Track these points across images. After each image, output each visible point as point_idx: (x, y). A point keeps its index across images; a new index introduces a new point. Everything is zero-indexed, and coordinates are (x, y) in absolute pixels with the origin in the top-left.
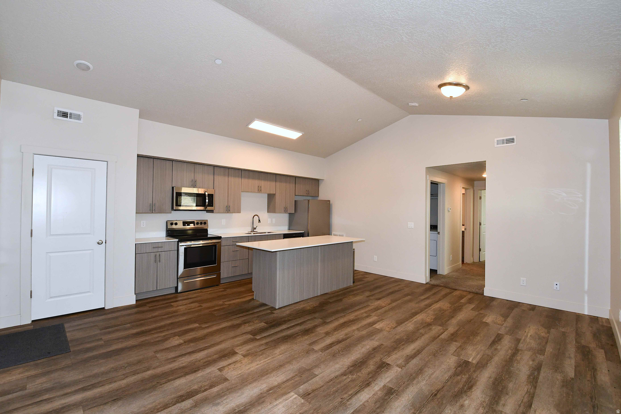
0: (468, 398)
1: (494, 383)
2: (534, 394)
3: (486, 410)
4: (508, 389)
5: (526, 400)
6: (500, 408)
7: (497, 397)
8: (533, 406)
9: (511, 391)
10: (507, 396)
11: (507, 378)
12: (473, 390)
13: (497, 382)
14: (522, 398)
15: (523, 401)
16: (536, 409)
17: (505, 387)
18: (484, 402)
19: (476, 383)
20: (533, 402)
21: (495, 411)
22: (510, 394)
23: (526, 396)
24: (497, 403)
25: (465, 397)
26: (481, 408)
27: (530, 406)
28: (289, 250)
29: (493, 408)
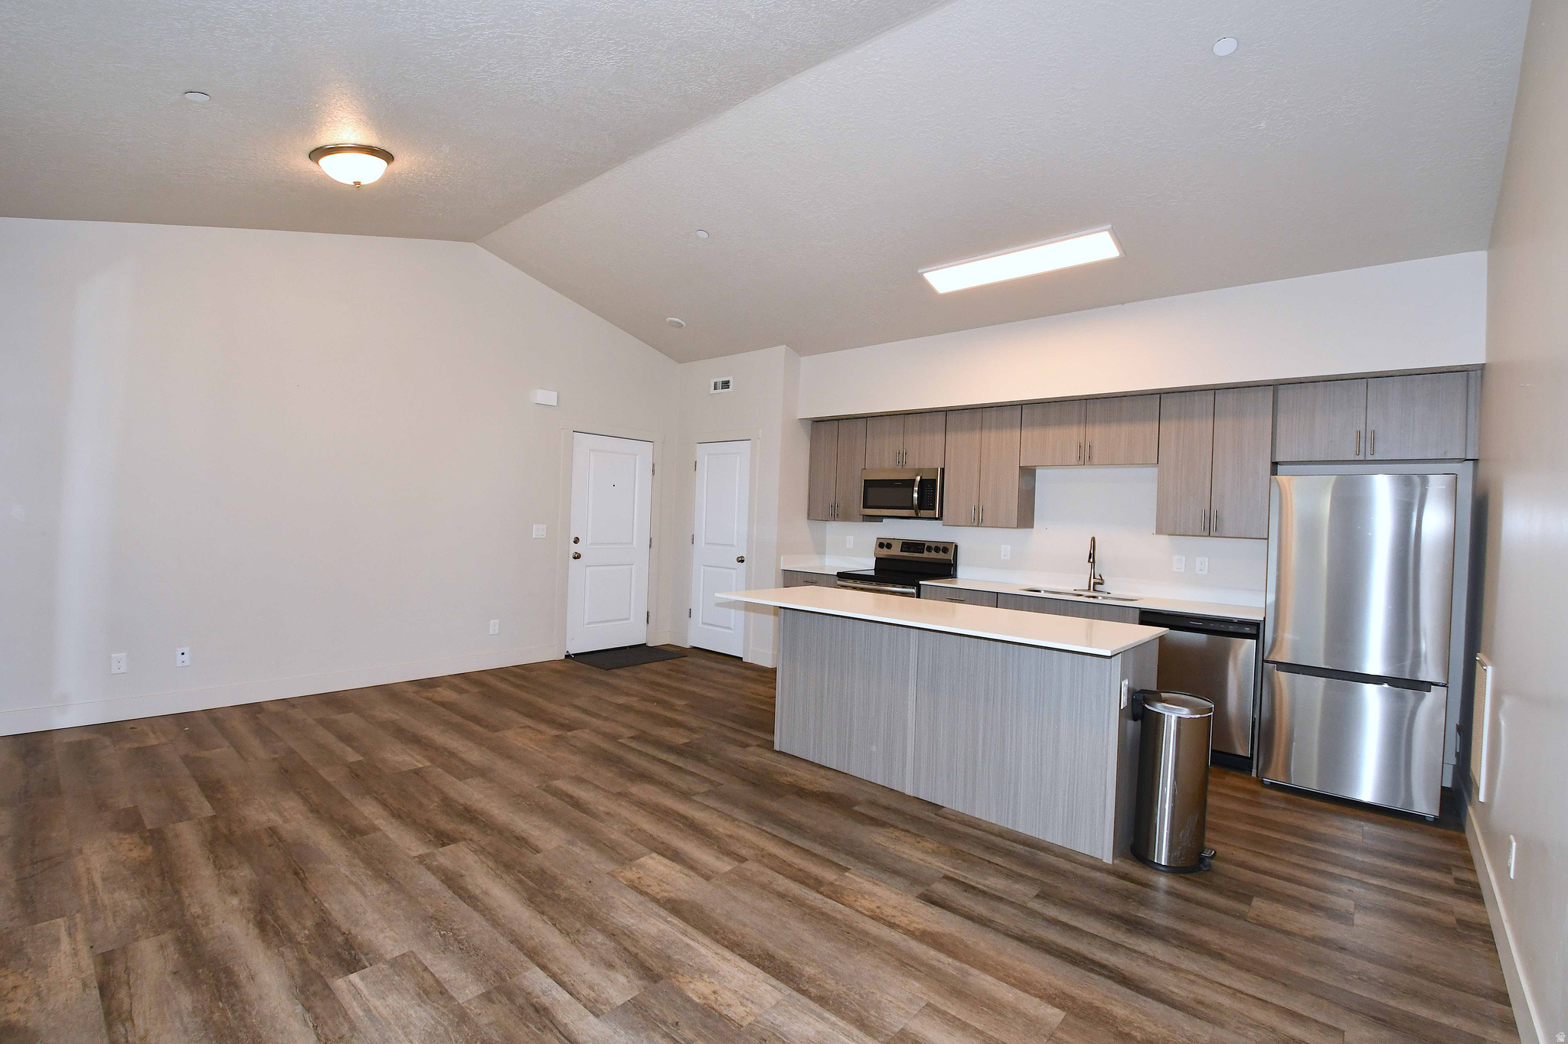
0: (241, 908)
1: (229, 972)
2: (110, 1026)
3: (188, 916)
4: (182, 986)
5: (122, 994)
6: (167, 937)
7: (190, 950)
8: (96, 992)
9: (173, 987)
10: (170, 968)
11: (212, 1013)
12: (251, 925)
13: (224, 981)
14: (132, 990)
15: (127, 988)
16: (84, 990)
17: (195, 983)
18: (207, 924)
19: (263, 941)
20: (100, 1003)
21: (171, 926)
22: (169, 979)
23: (126, 1007)
24: (180, 942)
25: (247, 905)
26: (201, 912)
27: (103, 988)
28: (809, 614)
29: (180, 928)
